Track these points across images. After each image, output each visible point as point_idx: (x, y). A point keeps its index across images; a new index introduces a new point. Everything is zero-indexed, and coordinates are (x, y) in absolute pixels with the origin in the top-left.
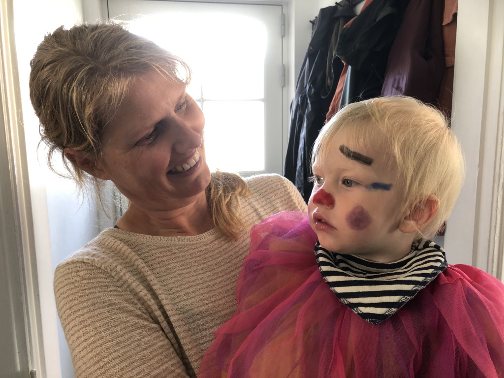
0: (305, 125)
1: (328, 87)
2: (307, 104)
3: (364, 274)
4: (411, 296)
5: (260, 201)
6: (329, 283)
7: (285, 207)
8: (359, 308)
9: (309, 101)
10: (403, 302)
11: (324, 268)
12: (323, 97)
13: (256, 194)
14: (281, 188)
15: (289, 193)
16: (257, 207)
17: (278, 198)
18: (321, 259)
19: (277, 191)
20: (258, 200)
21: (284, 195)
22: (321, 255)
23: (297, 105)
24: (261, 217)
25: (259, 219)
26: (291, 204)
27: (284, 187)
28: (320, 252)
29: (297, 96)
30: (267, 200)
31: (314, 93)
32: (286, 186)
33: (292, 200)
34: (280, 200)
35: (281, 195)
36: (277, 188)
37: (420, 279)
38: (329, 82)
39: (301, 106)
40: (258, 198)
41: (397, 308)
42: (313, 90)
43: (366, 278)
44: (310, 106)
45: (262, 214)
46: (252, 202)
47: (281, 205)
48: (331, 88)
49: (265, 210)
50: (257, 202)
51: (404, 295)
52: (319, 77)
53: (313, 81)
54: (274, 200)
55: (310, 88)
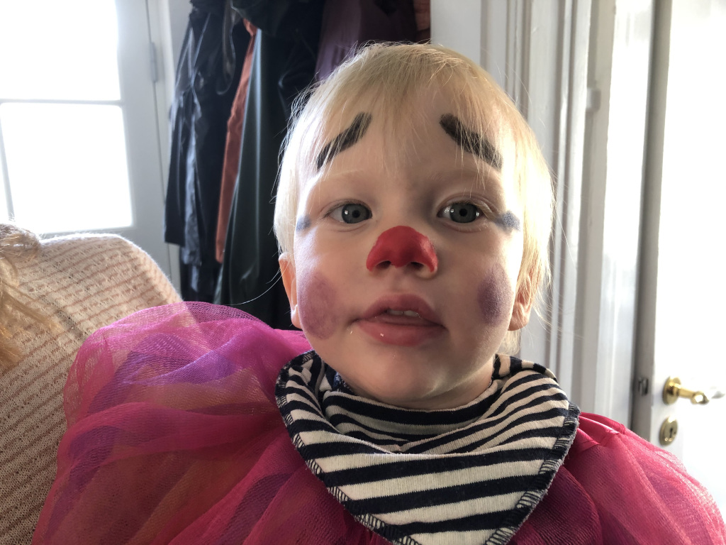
0: (193, 142)
1: (228, 76)
2: (194, 105)
3: (401, 444)
4: (540, 489)
5: (71, 290)
6: (323, 476)
7: (135, 302)
8: (413, 536)
9: (196, 101)
10: (526, 509)
11: (308, 438)
12: (220, 93)
13: (60, 276)
14: (125, 262)
15: (144, 273)
16: (62, 303)
17: (118, 285)
18: (297, 415)
19: (116, 268)
20: (65, 288)
21: (134, 277)
22: (295, 405)
23: (179, 110)
24: (74, 326)
25: (69, 331)
26: (150, 294)
27: (132, 260)
28: (290, 398)
29: (177, 95)
30: (91, 288)
31: (205, 86)
32: (136, 259)
33: (153, 288)
34: (122, 288)
35: (126, 278)
36: (114, 262)
37: (548, 442)
38: (228, 67)
39: (185, 111)
40: (65, 283)
41: (516, 525)
42: (202, 81)
43: (407, 452)
44: (199, 108)
45: (77, 318)
46: (47, 293)
47: (126, 299)
48: (232, 77)
49: (85, 309)
50: (64, 293)
51: (526, 489)
52: (212, 59)
53: (202, 66)
54: (107, 289)
55: (197, 79)
